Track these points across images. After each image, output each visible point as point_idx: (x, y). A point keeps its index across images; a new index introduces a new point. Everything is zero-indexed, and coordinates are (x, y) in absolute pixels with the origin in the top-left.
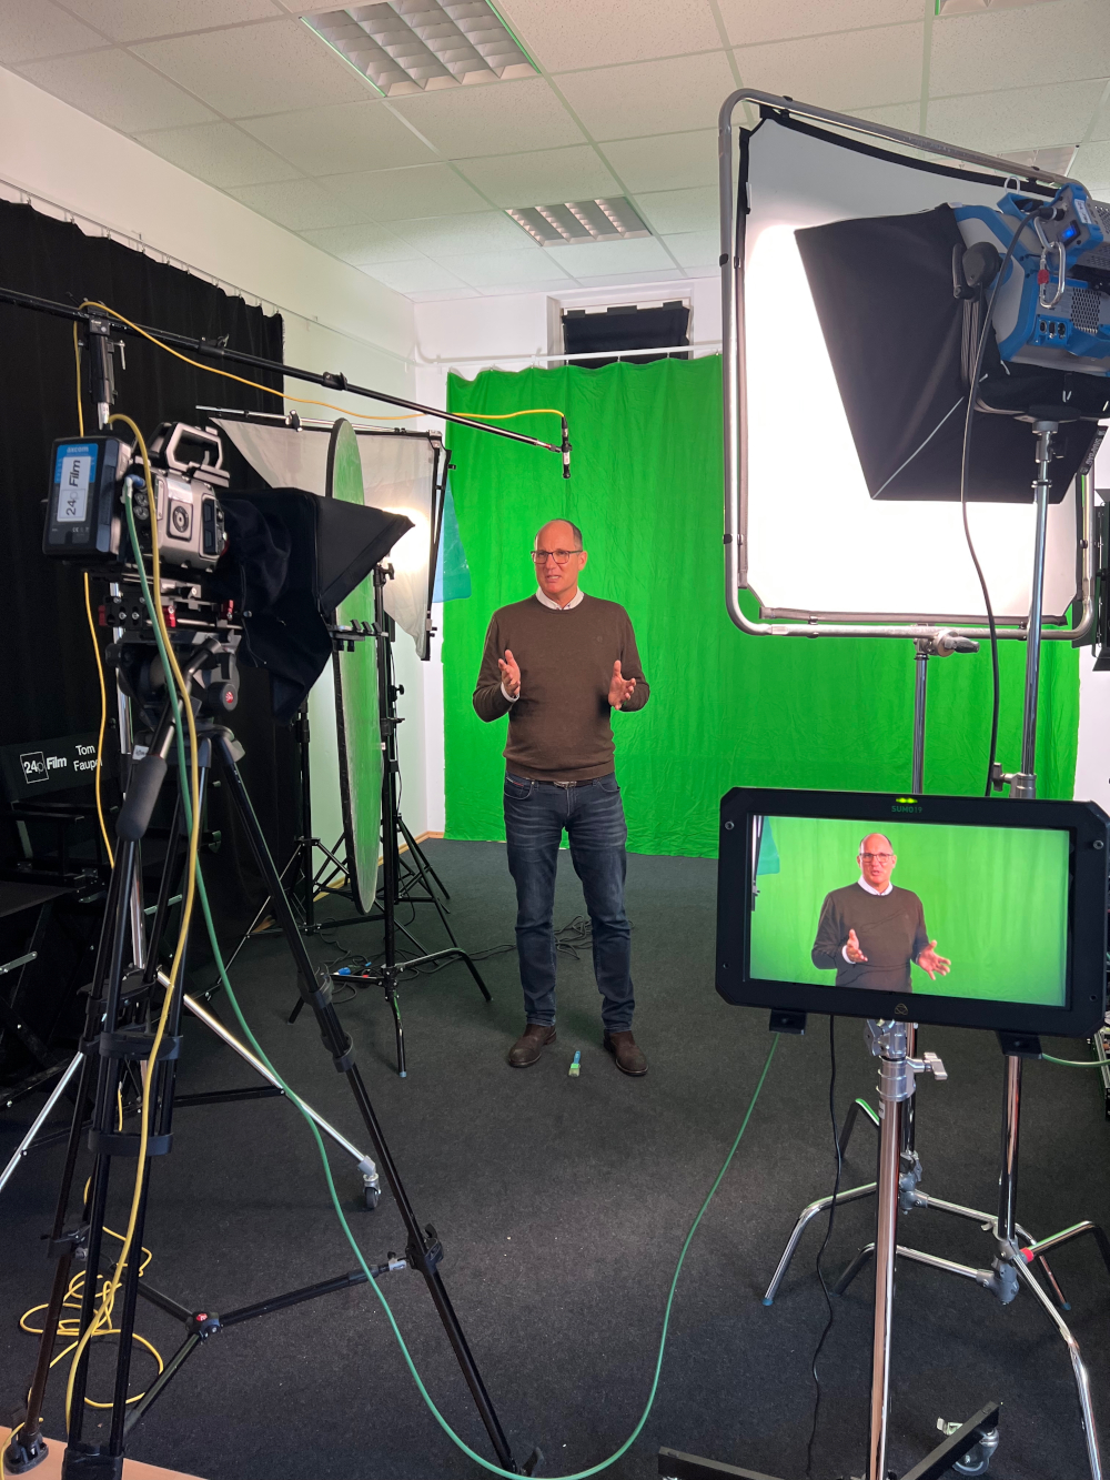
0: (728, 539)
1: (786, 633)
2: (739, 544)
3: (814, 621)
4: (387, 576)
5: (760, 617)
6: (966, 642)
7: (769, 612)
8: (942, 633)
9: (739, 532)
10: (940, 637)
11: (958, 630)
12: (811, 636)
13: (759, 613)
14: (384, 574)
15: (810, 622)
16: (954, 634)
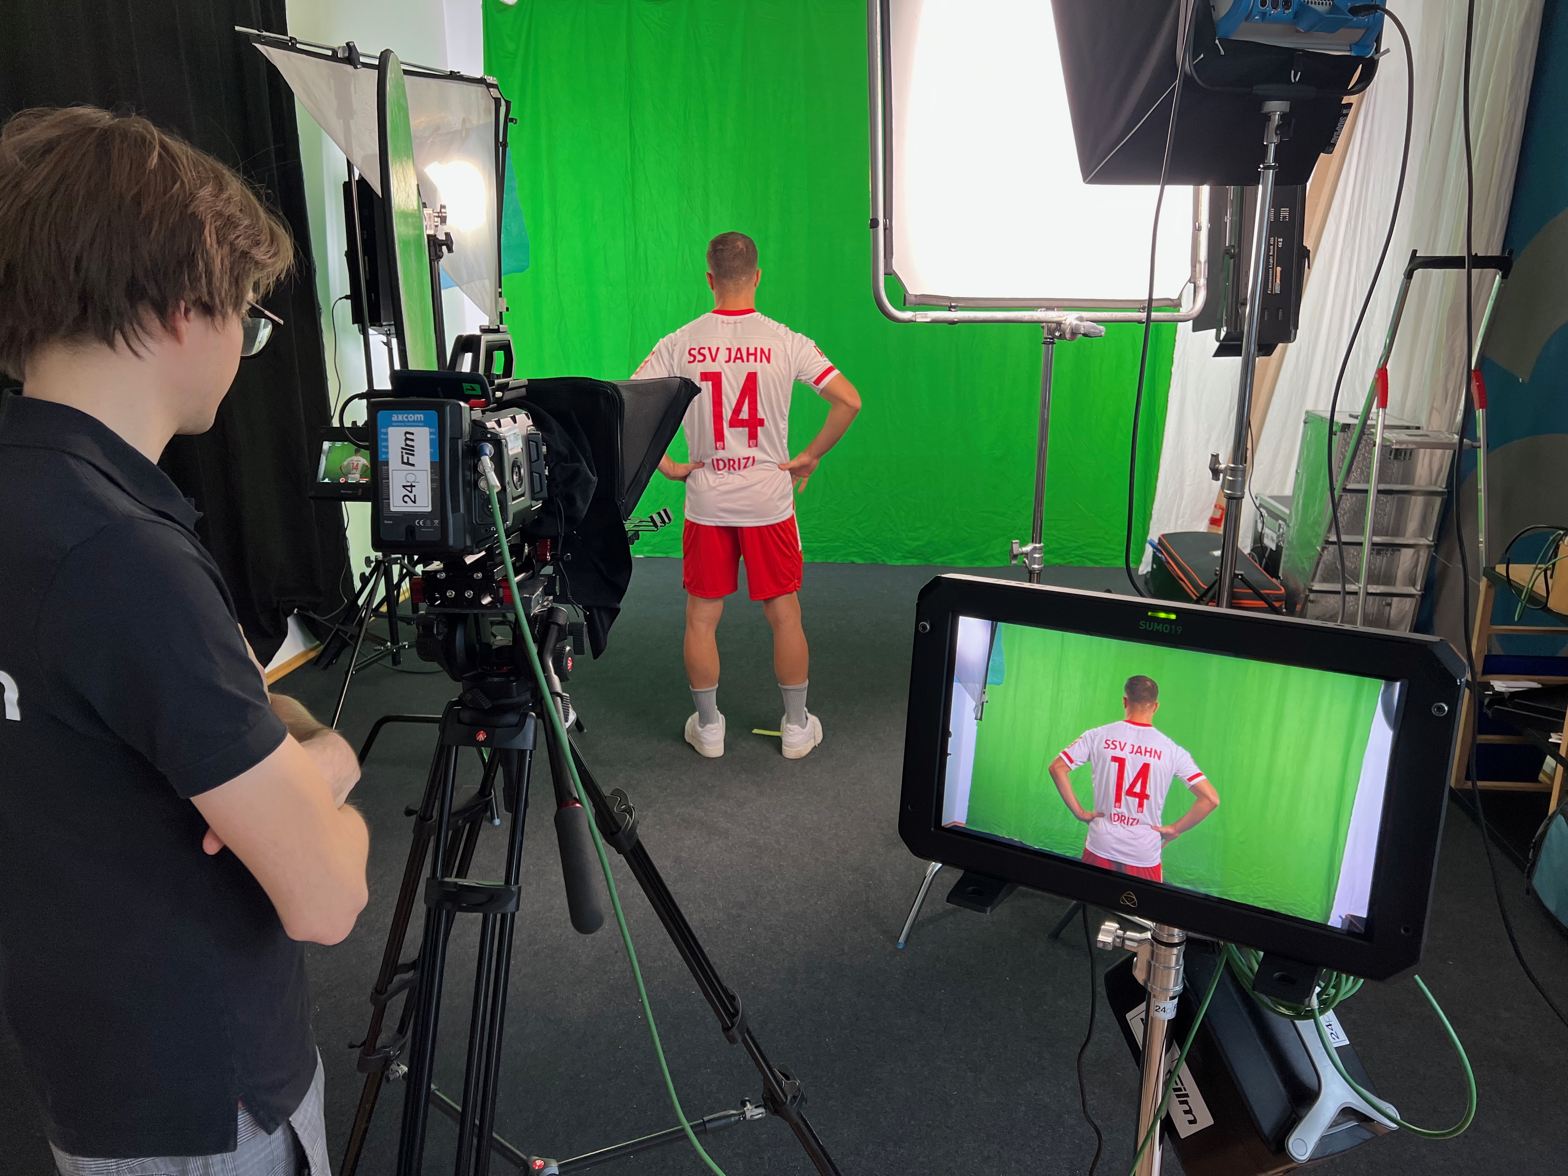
0: (874, 224)
1: (928, 320)
2: (885, 229)
3: (954, 307)
4: (444, 248)
5: (905, 304)
6: (1093, 327)
7: (913, 298)
8: (1070, 318)
9: (885, 217)
10: (1068, 322)
11: (1086, 314)
12: (952, 323)
13: (905, 301)
14: (441, 246)
15: (950, 308)
16: (1081, 319)
